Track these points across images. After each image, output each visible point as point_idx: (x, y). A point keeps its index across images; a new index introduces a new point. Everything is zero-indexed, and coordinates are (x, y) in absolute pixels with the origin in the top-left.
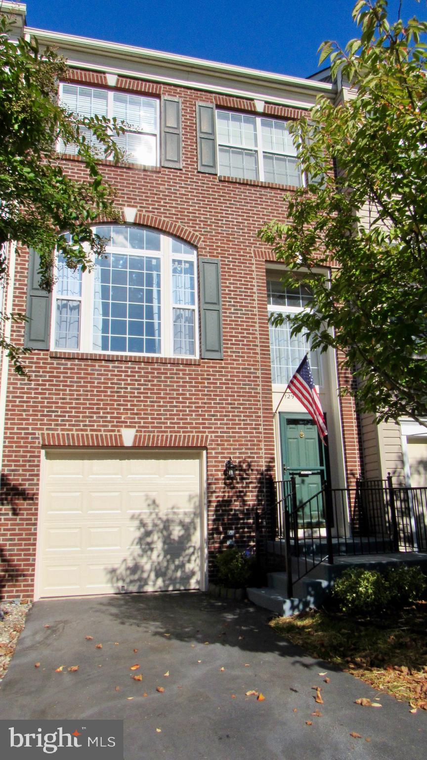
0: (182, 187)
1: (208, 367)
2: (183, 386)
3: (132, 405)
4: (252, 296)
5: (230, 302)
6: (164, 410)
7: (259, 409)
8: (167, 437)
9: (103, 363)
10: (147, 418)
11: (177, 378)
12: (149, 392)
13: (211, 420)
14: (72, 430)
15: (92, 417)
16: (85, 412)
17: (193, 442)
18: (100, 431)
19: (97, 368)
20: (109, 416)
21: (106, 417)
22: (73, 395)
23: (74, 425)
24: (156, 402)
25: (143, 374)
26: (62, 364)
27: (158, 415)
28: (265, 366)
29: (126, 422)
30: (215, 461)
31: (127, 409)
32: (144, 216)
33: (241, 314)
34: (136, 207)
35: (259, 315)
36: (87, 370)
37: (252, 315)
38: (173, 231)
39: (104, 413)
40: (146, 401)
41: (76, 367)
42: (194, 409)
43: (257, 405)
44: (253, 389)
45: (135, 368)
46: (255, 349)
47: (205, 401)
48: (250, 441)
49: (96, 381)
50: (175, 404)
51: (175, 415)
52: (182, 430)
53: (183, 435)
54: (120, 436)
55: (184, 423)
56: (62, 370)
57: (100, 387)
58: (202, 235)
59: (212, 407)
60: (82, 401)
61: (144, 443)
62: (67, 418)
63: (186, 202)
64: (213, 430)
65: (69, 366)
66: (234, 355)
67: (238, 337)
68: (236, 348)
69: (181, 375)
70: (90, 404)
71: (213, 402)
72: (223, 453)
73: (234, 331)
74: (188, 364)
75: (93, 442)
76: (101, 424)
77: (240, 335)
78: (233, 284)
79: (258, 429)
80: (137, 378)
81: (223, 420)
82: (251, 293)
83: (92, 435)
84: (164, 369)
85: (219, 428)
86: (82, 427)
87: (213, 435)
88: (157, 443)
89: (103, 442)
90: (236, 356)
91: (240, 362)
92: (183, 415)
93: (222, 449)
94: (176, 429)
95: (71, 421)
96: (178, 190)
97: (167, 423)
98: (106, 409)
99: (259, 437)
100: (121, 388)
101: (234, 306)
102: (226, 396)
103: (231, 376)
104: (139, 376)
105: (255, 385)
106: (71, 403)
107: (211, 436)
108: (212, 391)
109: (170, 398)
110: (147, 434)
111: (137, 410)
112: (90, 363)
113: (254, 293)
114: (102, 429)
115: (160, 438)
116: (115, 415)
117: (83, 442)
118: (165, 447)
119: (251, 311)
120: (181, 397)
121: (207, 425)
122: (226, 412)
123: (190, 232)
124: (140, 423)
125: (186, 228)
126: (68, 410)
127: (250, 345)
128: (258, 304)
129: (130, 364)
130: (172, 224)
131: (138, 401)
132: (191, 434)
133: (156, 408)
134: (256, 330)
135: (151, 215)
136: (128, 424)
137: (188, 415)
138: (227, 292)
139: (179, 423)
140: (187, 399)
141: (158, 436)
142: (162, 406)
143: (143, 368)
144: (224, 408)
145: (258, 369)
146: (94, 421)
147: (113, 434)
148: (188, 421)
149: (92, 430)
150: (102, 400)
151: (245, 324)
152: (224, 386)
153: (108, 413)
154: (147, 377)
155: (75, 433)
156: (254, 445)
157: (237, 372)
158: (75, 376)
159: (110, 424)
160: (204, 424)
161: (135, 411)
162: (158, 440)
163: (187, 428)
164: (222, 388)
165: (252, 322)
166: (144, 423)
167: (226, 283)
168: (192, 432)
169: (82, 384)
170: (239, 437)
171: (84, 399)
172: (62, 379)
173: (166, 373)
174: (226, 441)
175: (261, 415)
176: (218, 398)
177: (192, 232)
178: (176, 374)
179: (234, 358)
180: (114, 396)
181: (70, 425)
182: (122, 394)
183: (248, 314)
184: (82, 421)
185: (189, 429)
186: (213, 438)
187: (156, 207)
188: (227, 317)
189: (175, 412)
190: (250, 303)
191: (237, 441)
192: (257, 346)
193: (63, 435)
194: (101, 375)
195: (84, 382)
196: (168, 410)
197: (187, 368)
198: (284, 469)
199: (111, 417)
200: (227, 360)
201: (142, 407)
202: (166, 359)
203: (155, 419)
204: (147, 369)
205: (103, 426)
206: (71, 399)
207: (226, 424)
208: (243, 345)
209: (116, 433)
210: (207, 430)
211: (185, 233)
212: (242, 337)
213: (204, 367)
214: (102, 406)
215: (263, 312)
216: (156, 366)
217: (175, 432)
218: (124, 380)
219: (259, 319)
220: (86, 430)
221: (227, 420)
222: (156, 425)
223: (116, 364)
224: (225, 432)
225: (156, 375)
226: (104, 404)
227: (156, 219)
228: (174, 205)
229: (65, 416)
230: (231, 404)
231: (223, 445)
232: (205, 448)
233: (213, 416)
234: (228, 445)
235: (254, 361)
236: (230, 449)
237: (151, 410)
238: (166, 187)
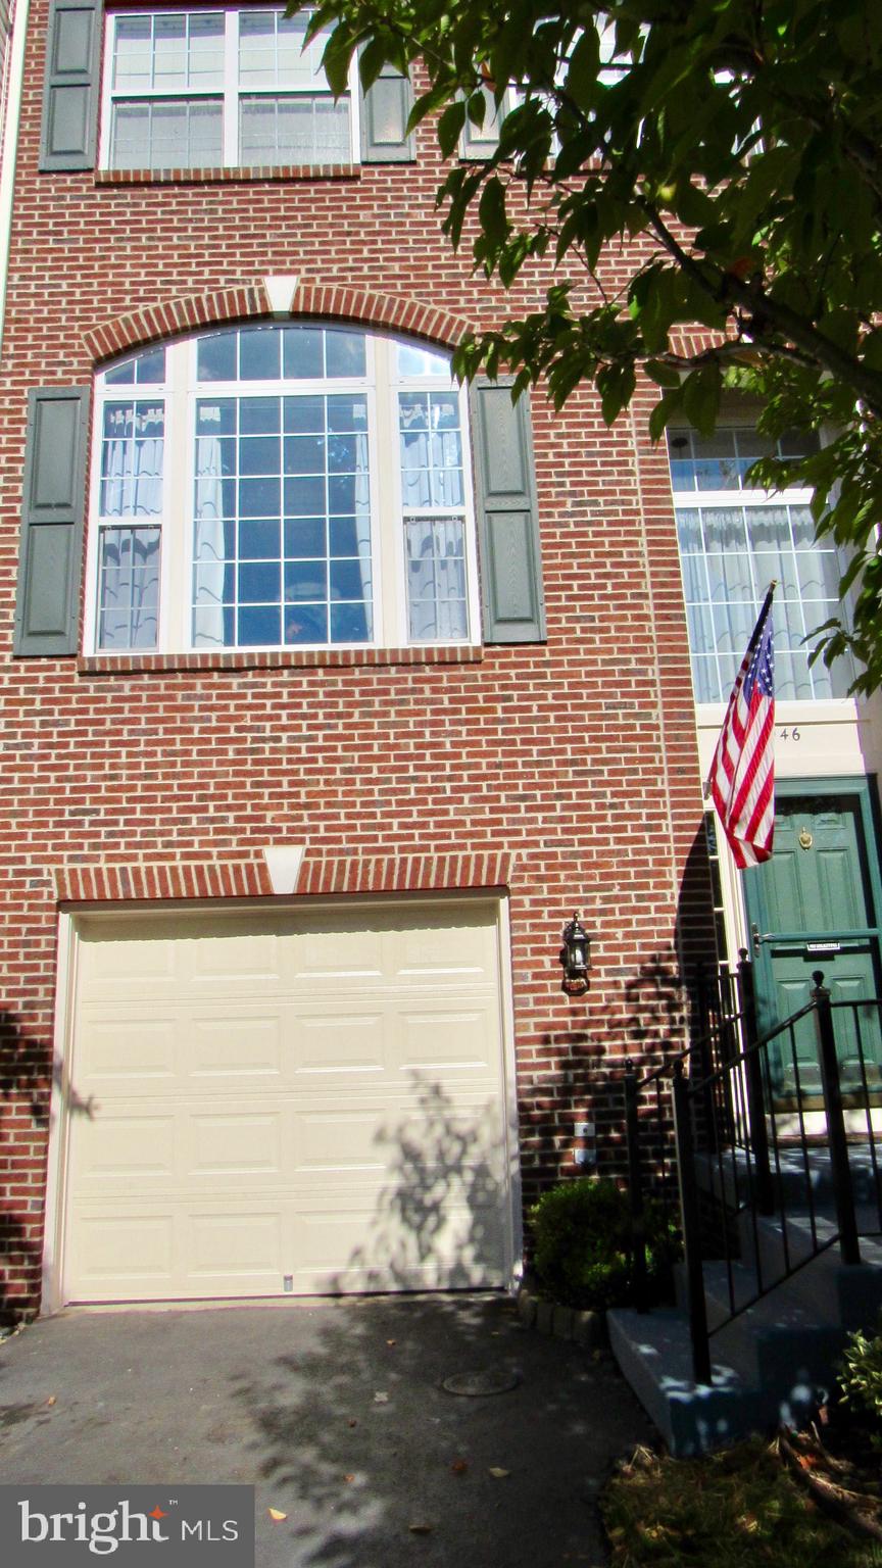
0: (419, 206)
1: (503, 666)
2: (433, 723)
3: (292, 784)
4: (625, 463)
5: (562, 484)
6: (383, 792)
7: (659, 771)
8: (391, 862)
9: (216, 678)
10: (336, 817)
11: (417, 702)
12: (339, 744)
13: (516, 809)
14: (134, 858)
15: (187, 821)
16: (169, 810)
17: (464, 877)
18: (208, 856)
19: (199, 691)
20: (231, 815)
21: (224, 819)
22: (137, 765)
23: (138, 845)
24: (358, 770)
25: (321, 698)
26: (110, 689)
27: (364, 804)
28: (672, 649)
29: (279, 830)
30: (534, 926)
31: (282, 795)
32: (319, 291)
33: (594, 514)
34: (298, 272)
35: (647, 512)
36: (172, 698)
37: (625, 512)
38: (397, 318)
39: (218, 809)
40: (332, 771)
41: (144, 694)
42: (465, 782)
43: (651, 760)
44: (636, 716)
45: (300, 684)
46: (640, 607)
47: (499, 759)
48: (634, 863)
49: (197, 726)
50: (412, 773)
51: (412, 802)
52: (432, 843)
53: (435, 856)
54: (263, 868)
55: (438, 825)
56: (109, 705)
57: (208, 741)
58: (478, 318)
59: (520, 776)
60: (160, 781)
61: (327, 883)
62: (121, 827)
63: (428, 241)
64: (524, 837)
65: (127, 692)
66: (578, 626)
67: (587, 577)
68: (583, 608)
69: (428, 694)
70: (181, 787)
71: (520, 760)
72: (556, 902)
73: (575, 562)
74: (446, 661)
75: (190, 888)
76: (211, 837)
77: (592, 572)
78: (569, 436)
79: (658, 827)
80: (305, 710)
81: (552, 808)
82: (619, 454)
83: (187, 870)
84: (380, 681)
85: (541, 832)
86: (160, 850)
87: (524, 852)
88: (365, 881)
89: (215, 887)
90: (584, 630)
91: (598, 645)
92: (435, 802)
93: (552, 890)
94: (417, 842)
95: (133, 834)
96: (408, 215)
97: (390, 826)
98: (224, 797)
99: (660, 851)
100: (264, 740)
101: (572, 494)
102: (559, 741)
103: (571, 685)
104: (310, 705)
105: (642, 705)
106: (133, 788)
107: (519, 857)
108: (517, 731)
109: (398, 758)
110: (336, 859)
111: (309, 794)
112: (179, 679)
113: (631, 453)
114: (214, 851)
115: (372, 867)
116: (249, 812)
117: (165, 889)
118: (388, 893)
119: (623, 502)
120: (428, 753)
121: (505, 826)
122: (561, 785)
123: (442, 316)
124: (315, 829)
125: (433, 306)
126: (125, 805)
127: (624, 596)
128: (643, 482)
129: (286, 676)
130: (392, 301)
131: (309, 772)
132: (461, 854)
133: (358, 786)
134: (639, 554)
135: (335, 286)
136: (284, 834)
137: (449, 801)
138: (551, 459)
139: (424, 825)
140: (446, 756)
141: (366, 863)
142: (376, 781)
143: (322, 684)
144: (553, 774)
145: (649, 661)
146: (193, 832)
147: (242, 862)
148: (452, 817)
149: (186, 856)
150: (213, 775)
151: (606, 540)
152: (552, 715)
153: (229, 808)
154: (335, 705)
155: (142, 865)
156: (648, 874)
157: (588, 674)
158: (143, 716)
159: (234, 838)
160: (499, 822)
161: (303, 799)
162: (366, 872)
163: (448, 837)
164: (546, 719)
165: (628, 533)
166: (328, 829)
167: (546, 436)
168: (462, 847)
169: (161, 736)
170: (601, 854)
171: (166, 776)
172: (108, 726)
173: (386, 692)
174: (564, 867)
175: (666, 787)
176: (535, 749)
177: (449, 315)
178: (413, 691)
179: (579, 634)
180: (244, 762)
181: (129, 845)
182: (267, 755)
183: (615, 513)
184: (161, 834)
185: (453, 840)
186: (525, 860)
187: (351, 264)
188: (555, 525)
189: (413, 795)
190: (618, 483)
191: (596, 865)
192: (645, 596)
193: (111, 871)
194: (212, 708)
195: (166, 731)
196: (394, 792)
197: (444, 674)
198: (756, 940)
199: (238, 819)
200: (559, 642)
201: (322, 787)
202: (382, 653)
203: (359, 816)
204: (334, 683)
205: (216, 843)
206: (131, 777)
207: (562, 819)
208: (603, 597)
209: (252, 860)
210: (505, 840)
211: (429, 319)
212: (598, 576)
213: (492, 666)
214: (212, 791)
215: (657, 501)
216: (357, 674)
217: (414, 849)
218: (270, 718)
219: (648, 522)
220: (172, 857)
221: (565, 808)
222: (359, 832)
223: (250, 677)
224: (560, 843)
225: (357, 697)
226: (218, 786)
227: (350, 294)
228: (398, 254)
229: (116, 823)
230: (573, 763)
231: (556, 878)
232: (503, 890)
233: (523, 798)
234: (569, 878)
235: (637, 639)
236: (575, 889)
237: (345, 794)
238: (376, 211)
